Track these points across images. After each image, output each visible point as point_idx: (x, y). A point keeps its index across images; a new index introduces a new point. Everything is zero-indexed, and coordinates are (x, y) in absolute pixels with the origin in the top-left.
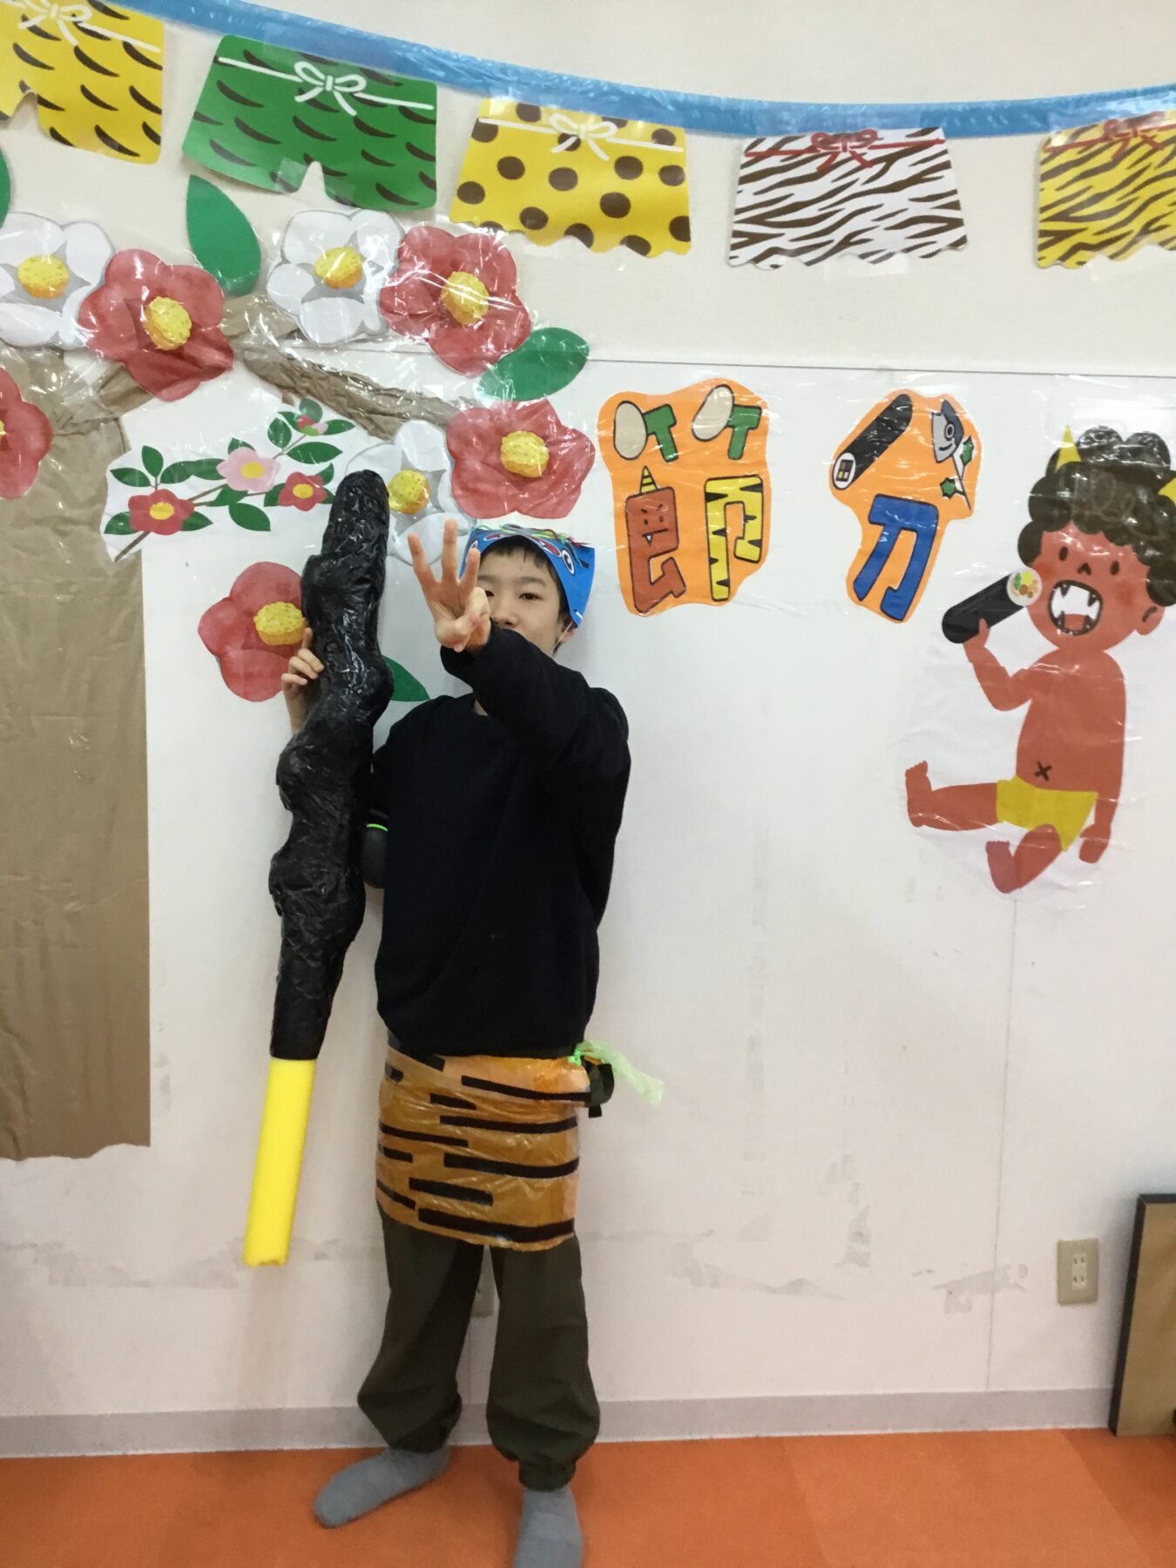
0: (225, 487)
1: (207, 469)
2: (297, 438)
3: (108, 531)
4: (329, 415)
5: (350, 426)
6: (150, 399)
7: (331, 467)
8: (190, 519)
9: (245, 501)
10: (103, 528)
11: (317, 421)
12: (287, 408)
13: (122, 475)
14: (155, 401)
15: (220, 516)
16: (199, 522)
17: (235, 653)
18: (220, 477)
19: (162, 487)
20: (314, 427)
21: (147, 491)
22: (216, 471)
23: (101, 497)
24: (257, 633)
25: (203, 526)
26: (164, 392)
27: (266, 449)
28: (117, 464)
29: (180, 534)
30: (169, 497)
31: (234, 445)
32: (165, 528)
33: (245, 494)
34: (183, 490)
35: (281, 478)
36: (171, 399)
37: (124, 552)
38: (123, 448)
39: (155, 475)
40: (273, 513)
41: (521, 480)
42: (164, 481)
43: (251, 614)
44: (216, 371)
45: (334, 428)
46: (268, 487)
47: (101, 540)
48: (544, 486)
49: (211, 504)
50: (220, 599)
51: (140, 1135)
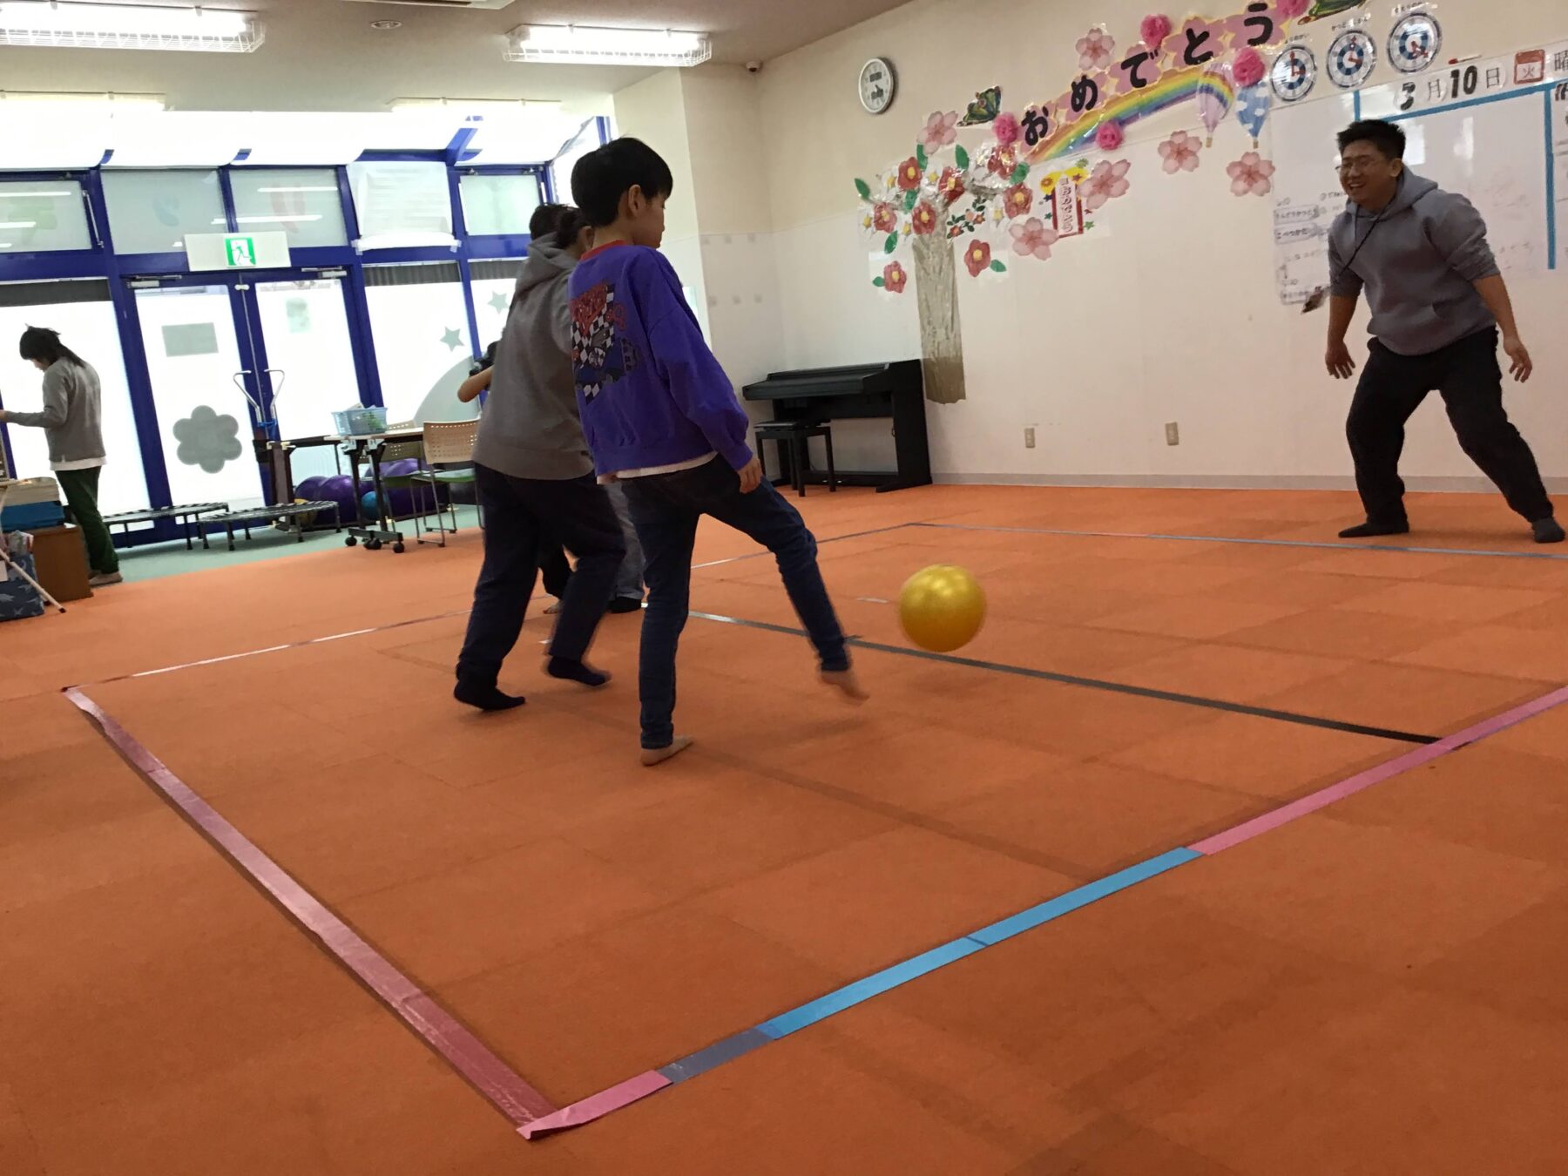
0: (966, 222)
1: (962, 218)
2: (978, 205)
3: (947, 237)
4: (983, 198)
5: (986, 200)
7: (984, 211)
8: (960, 232)
9: (970, 224)
10: (945, 237)
11: (980, 200)
12: (975, 198)
13: (949, 223)
14: (952, 204)
15: (965, 229)
16: (962, 232)
17: (971, 265)
18: (965, 220)
20: (980, 202)
21: (953, 226)
22: (964, 218)
23: (945, 229)
24: (974, 259)
26: (954, 200)
27: (973, 210)
28: (948, 220)
29: (959, 236)
30: (957, 227)
31: (967, 210)
32: (957, 235)
33: (969, 222)
34: (959, 224)
35: (975, 217)
36: (955, 202)
37: (950, 243)
38: (948, 216)
39: (954, 222)
40: (975, 226)
41: (1018, 205)
42: (956, 223)
43: (972, 254)
44: (961, 193)
45: (984, 201)
46: (973, 220)
47: (946, 240)
48: (1024, 206)
49: (964, 227)
50: (967, 251)
51: (963, 396)
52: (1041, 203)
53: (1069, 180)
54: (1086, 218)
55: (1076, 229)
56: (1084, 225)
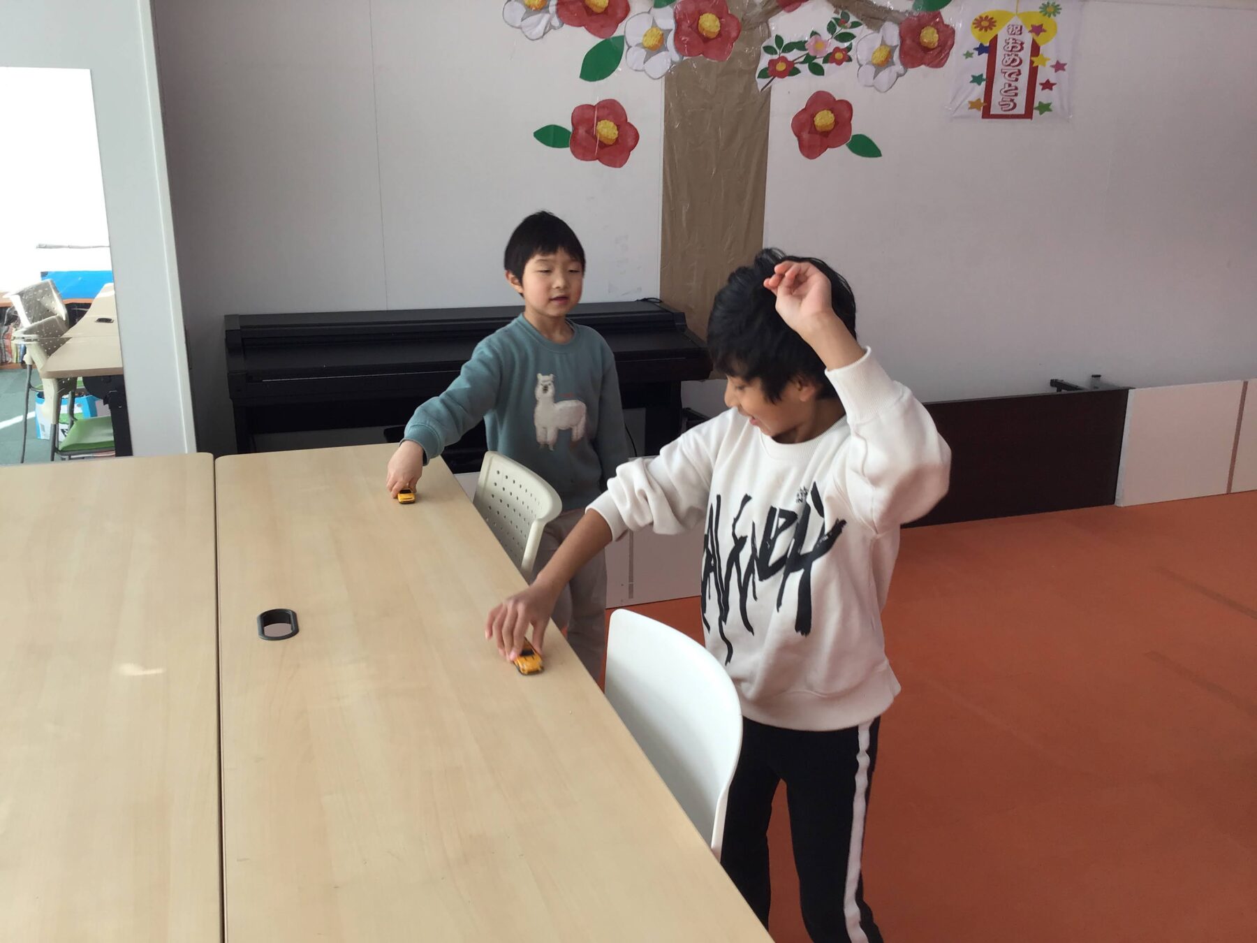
0: (808, 54)
1: (800, 45)
2: (839, 30)
3: (759, 77)
4: (853, 19)
5: (860, 24)
6: (780, 11)
7: (851, 44)
8: (792, 71)
9: (815, 61)
10: (757, 75)
11: (847, 22)
12: (835, 16)
13: (769, 50)
14: (782, 12)
15: (804, 68)
16: (796, 72)
17: (805, 135)
18: (806, 50)
19: (782, 55)
20: (846, 24)
21: (775, 57)
22: (804, 46)
23: (758, 60)
24: (814, 125)
25: (797, 74)
26: (787, 8)
27: (826, 36)
28: (765, 44)
29: (787, 78)
30: (784, 59)
31: (814, 34)
32: (782, 75)
33: (815, 58)
34: (791, 56)
35: (830, 50)
36: (789, 11)
37: (764, 88)
38: (769, 36)
39: (779, 48)
40: (826, 67)
41: (926, 49)
42: (783, 52)
43: (813, 116)
45: (855, 25)
46: (825, 55)
47: (755, 81)
48: (936, 52)
49: (802, 63)
50: (800, 110)
52: (968, 55)
53: (1026, 31)
54: (1041, 96)
55: (1021, 109)
56: (1036, 104)
